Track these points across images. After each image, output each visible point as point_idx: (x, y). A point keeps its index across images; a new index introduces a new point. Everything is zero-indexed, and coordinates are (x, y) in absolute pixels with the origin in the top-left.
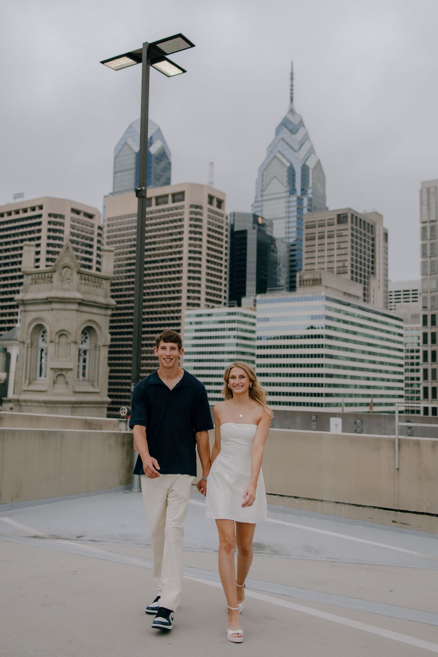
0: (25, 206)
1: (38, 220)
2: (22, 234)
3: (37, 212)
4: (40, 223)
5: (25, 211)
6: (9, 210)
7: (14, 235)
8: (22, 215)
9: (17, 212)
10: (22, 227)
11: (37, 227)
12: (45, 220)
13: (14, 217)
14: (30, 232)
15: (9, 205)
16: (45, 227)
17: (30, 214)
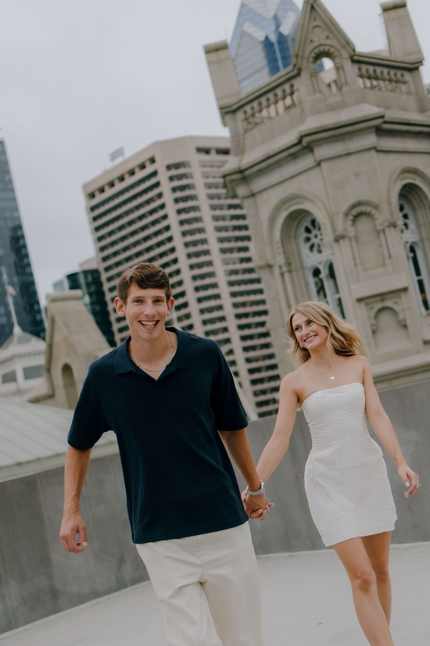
0: (129, 167)
1: (153, 181)
2: (138, 207)
3: (149, 169)
4: (157, 185)
5: (132, 173)
6: (108, 179)
7: (127, 213)
8: (129, 181)
9: (122, 179)
10: (135, 197)
11: (156, 192)
12: (163, 176)
13: (119, 187)
14: (148, 202)
15: (107, 173)
16: (166, 187)
17: (140, 175)
